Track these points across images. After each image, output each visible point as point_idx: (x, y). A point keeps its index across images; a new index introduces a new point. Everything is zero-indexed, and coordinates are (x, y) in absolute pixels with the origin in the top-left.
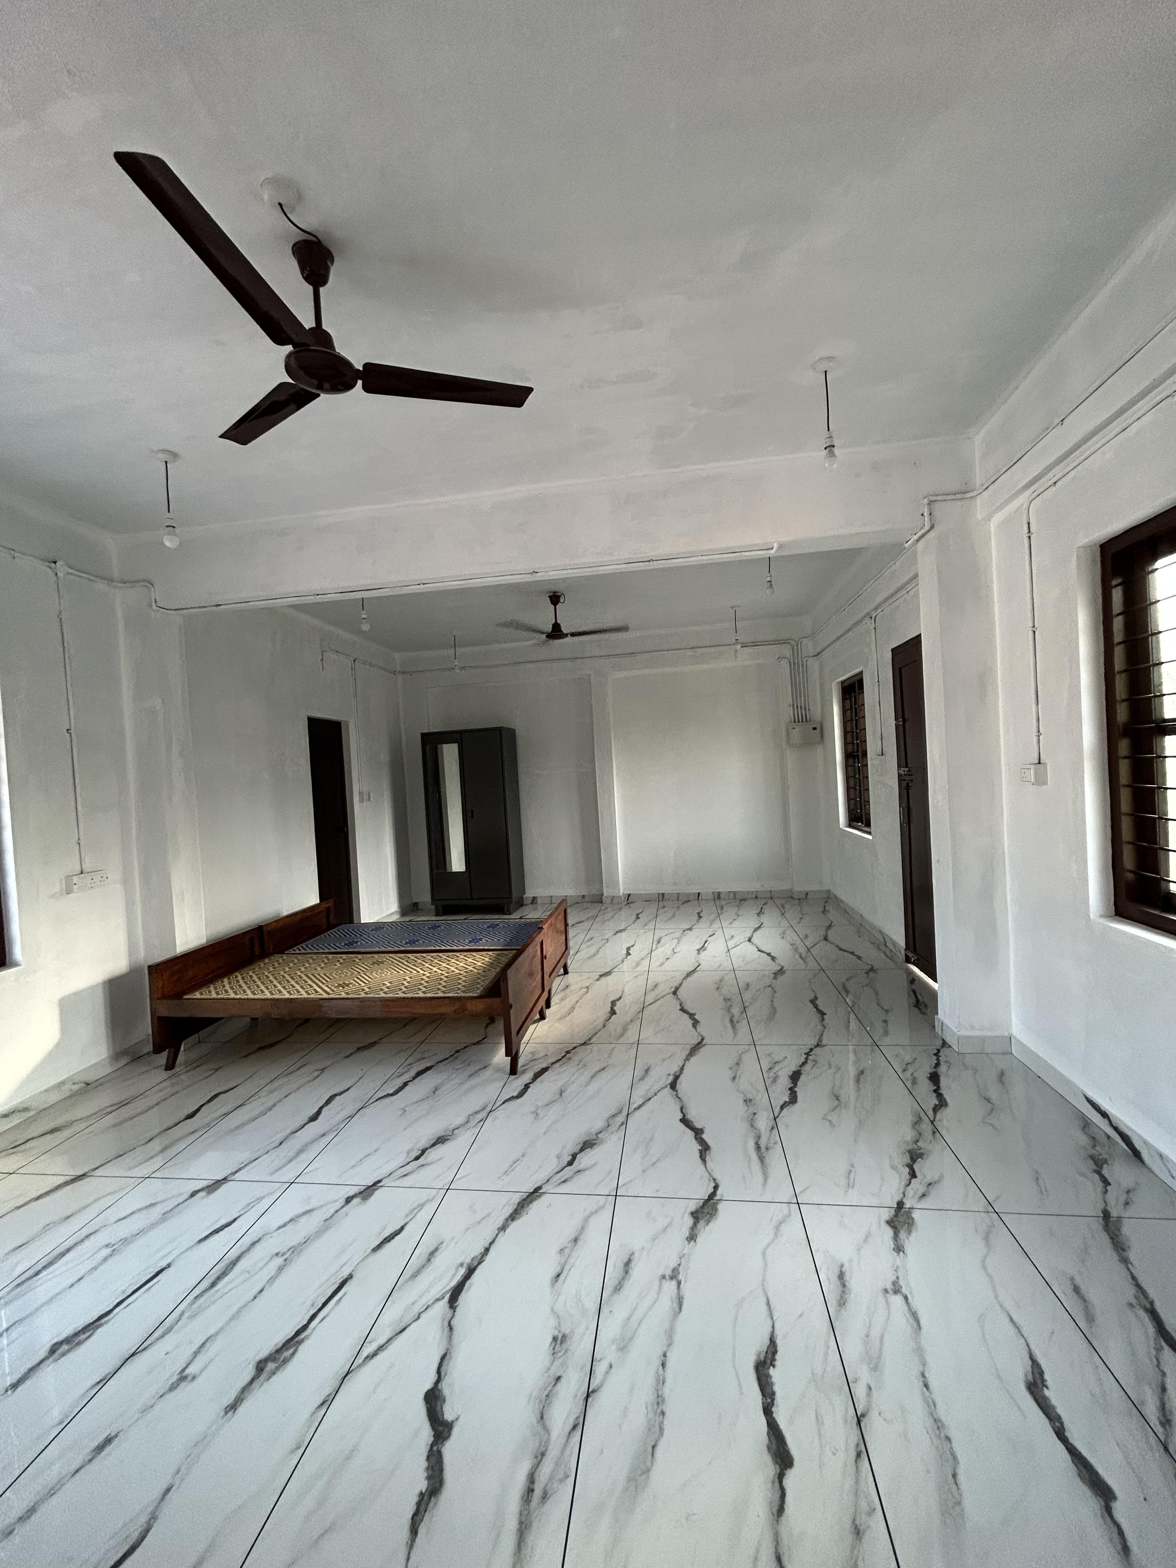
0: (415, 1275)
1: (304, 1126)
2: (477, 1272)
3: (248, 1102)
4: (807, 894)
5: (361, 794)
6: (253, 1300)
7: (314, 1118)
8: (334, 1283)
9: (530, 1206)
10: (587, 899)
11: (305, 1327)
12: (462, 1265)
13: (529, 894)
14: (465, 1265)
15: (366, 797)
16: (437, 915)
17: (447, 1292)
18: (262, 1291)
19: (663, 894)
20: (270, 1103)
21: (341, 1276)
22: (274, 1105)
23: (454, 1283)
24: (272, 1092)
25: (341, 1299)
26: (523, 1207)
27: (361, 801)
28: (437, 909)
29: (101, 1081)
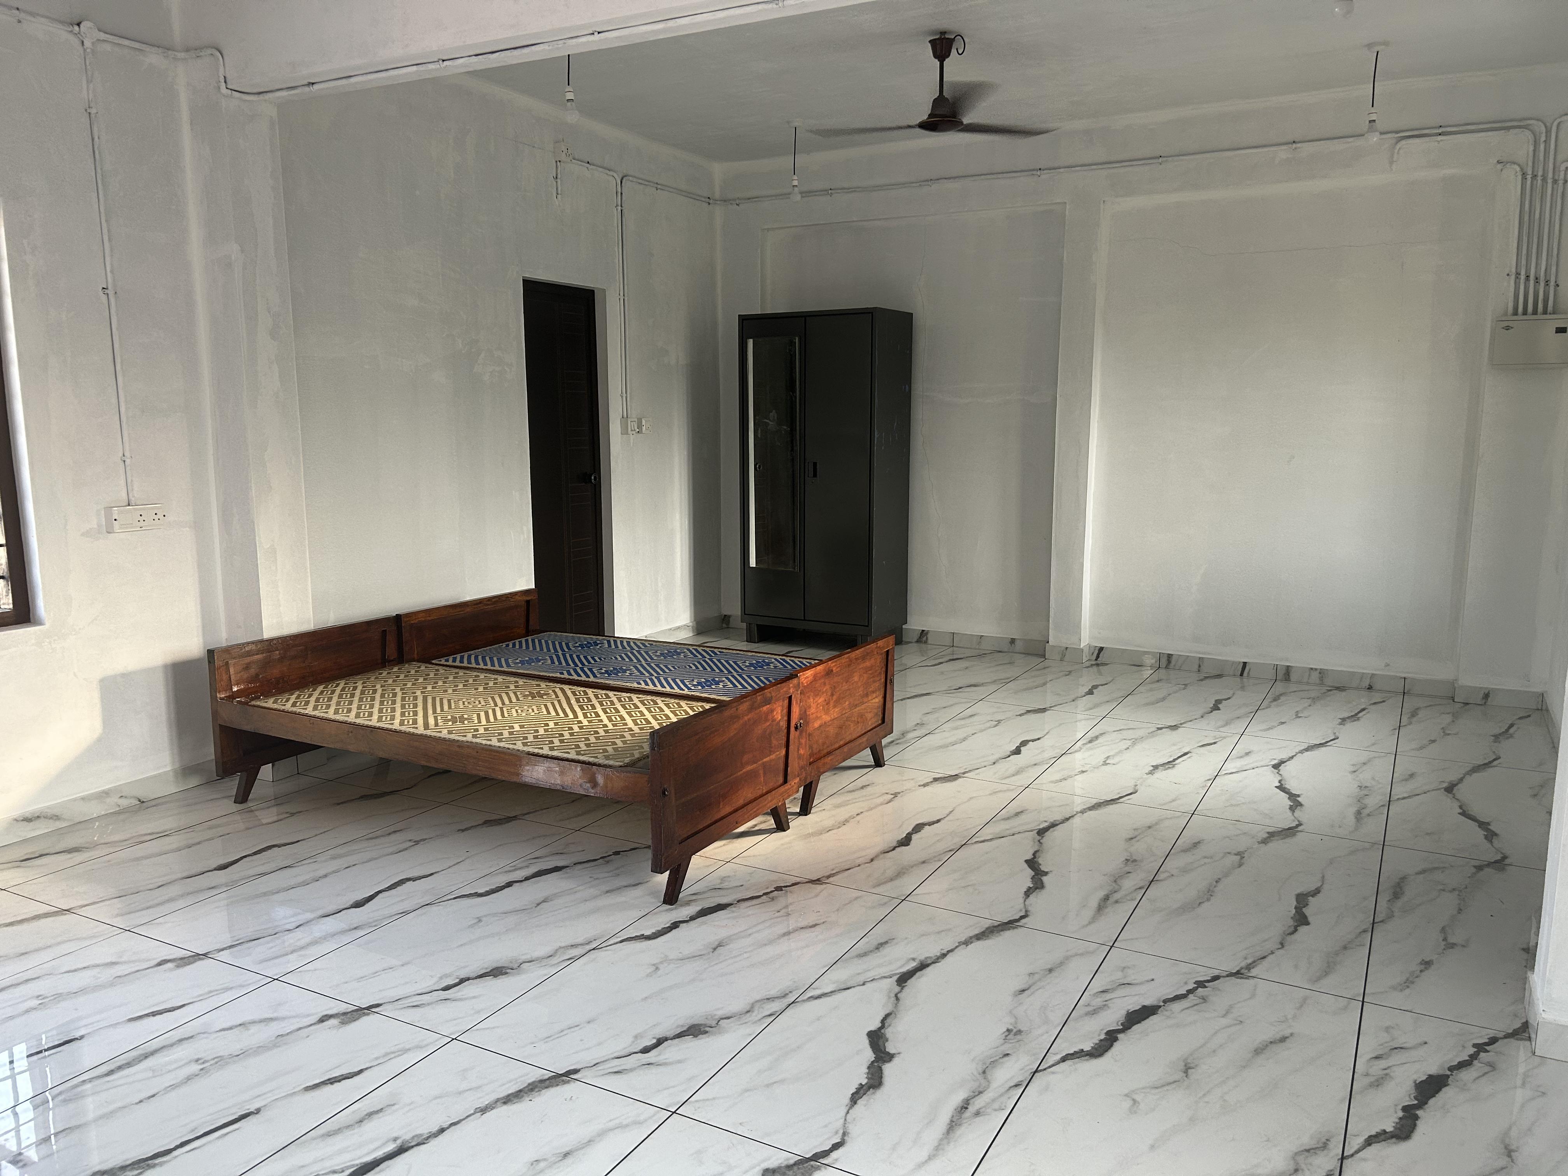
0: (329, 1135)
1: (340, 911)
2: (407, 1154)
3: (299, 864)
4: (1486, 696)
5: (625, 419)
6: (137, 1104)
7: (358, 905)
8: (235, 1113)
9: (543, 1091)
10: (1019, 646)
11: (169, 1152)
12: (395, 1139)
13: (915, 623)
14: (399, 1142)
15: (632, 425)
16: (750, 640)
17: (353, 1166)
18: (153, 1096)
19: (1170, 656)
20: (322, 872)
21: (248, 1107)
22: (325, 876)
23: (369, 1158)
24: (334, 858)
25: (228, 1133)
26: (532, 1090)
27: (625, 431)
28: (749, 630)
29: (160, 801)
